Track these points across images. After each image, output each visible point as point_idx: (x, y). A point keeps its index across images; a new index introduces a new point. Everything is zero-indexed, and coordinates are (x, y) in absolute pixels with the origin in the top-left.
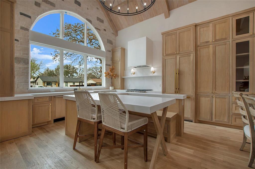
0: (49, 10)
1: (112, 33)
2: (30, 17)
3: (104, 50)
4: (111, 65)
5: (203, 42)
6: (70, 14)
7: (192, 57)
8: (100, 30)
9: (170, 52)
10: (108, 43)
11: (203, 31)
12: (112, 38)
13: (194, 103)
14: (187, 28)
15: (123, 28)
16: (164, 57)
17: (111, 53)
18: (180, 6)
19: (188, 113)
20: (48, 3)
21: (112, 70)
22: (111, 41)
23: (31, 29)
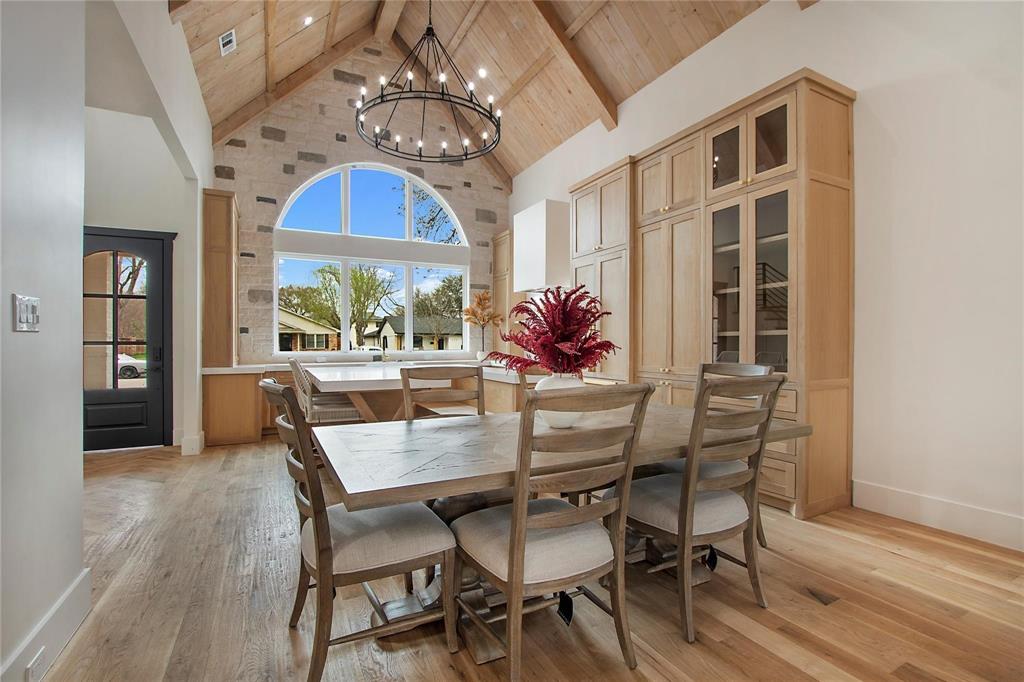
0: (313, 174)
1: (495, 187)
2: (274, 201)
3: (467, 245)
4: (491, 285)
5: (649, 212)
6: (364, 166)
8: (449, 188)
10: (477, 220)
11: (650, 177)
12: (493, 201)
14: (615, 172)
15: (522, 170)
16: (573, 262)
17: (491, 248)
18: (639, 89)
20: (310, 160)
22: (489, 212)
23: (278, 225)
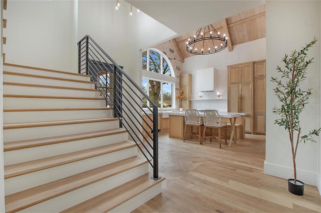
1: (180, 60)
3: (174, 76)
4: (179, 89)
5: (259, 75)
7: (251, 86)
8: (171, 59)
9: (233, 82)
10: (177, 69)
11: (259, 67)
12: (180, 64)
13: (253, 120)
14: (247, 64)
16: (229, 85)
17: (179, 78)
19: (248, 127)
21: (182, 93)
22: (179, 67)
